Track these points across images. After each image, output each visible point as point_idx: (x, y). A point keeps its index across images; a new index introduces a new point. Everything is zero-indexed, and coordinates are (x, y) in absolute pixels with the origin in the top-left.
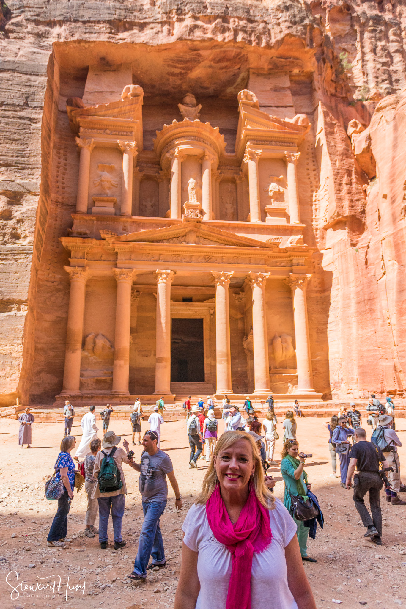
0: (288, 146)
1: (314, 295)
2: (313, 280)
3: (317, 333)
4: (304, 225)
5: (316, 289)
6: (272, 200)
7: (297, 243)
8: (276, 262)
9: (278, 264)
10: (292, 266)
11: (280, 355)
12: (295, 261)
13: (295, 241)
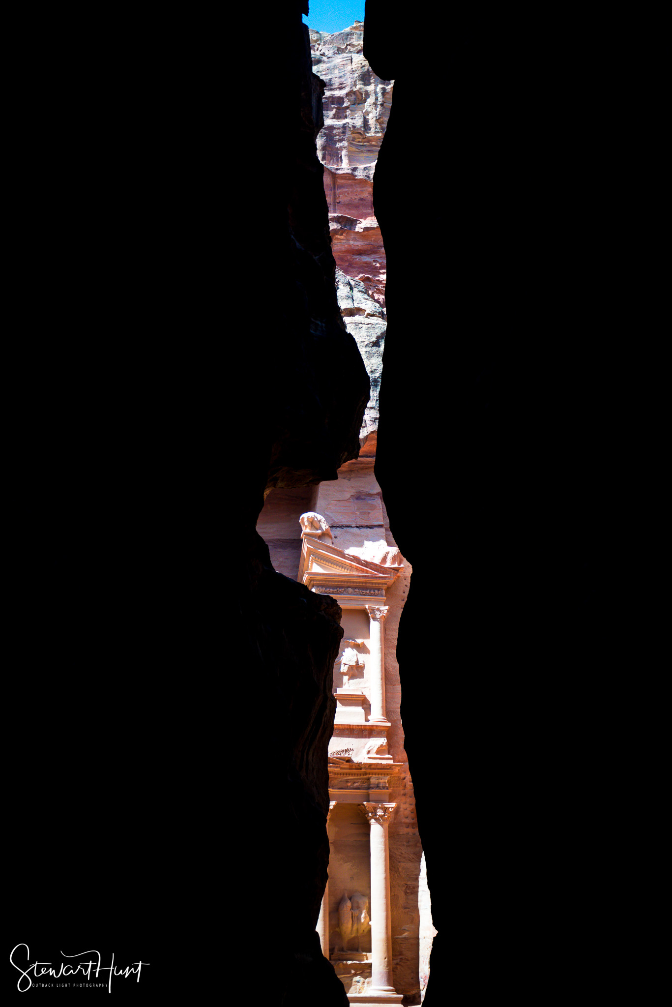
0: (371, 595)
1: (404, 830)
2: (403, 806)
3: (406, 893)
4: (389, 724)
5: (407, 821)
6: (346, 678)
7: (378, 752)
8: (347, 781)
9: (349, 784)
10: (369, 788)
11: (348, 928)
12: (373, 780)
13: (375, 749)
